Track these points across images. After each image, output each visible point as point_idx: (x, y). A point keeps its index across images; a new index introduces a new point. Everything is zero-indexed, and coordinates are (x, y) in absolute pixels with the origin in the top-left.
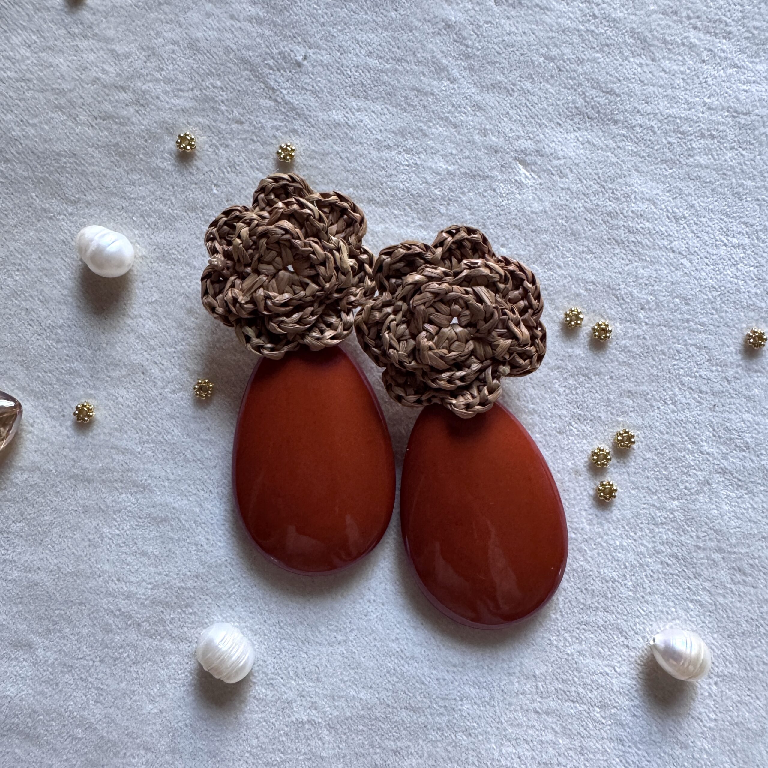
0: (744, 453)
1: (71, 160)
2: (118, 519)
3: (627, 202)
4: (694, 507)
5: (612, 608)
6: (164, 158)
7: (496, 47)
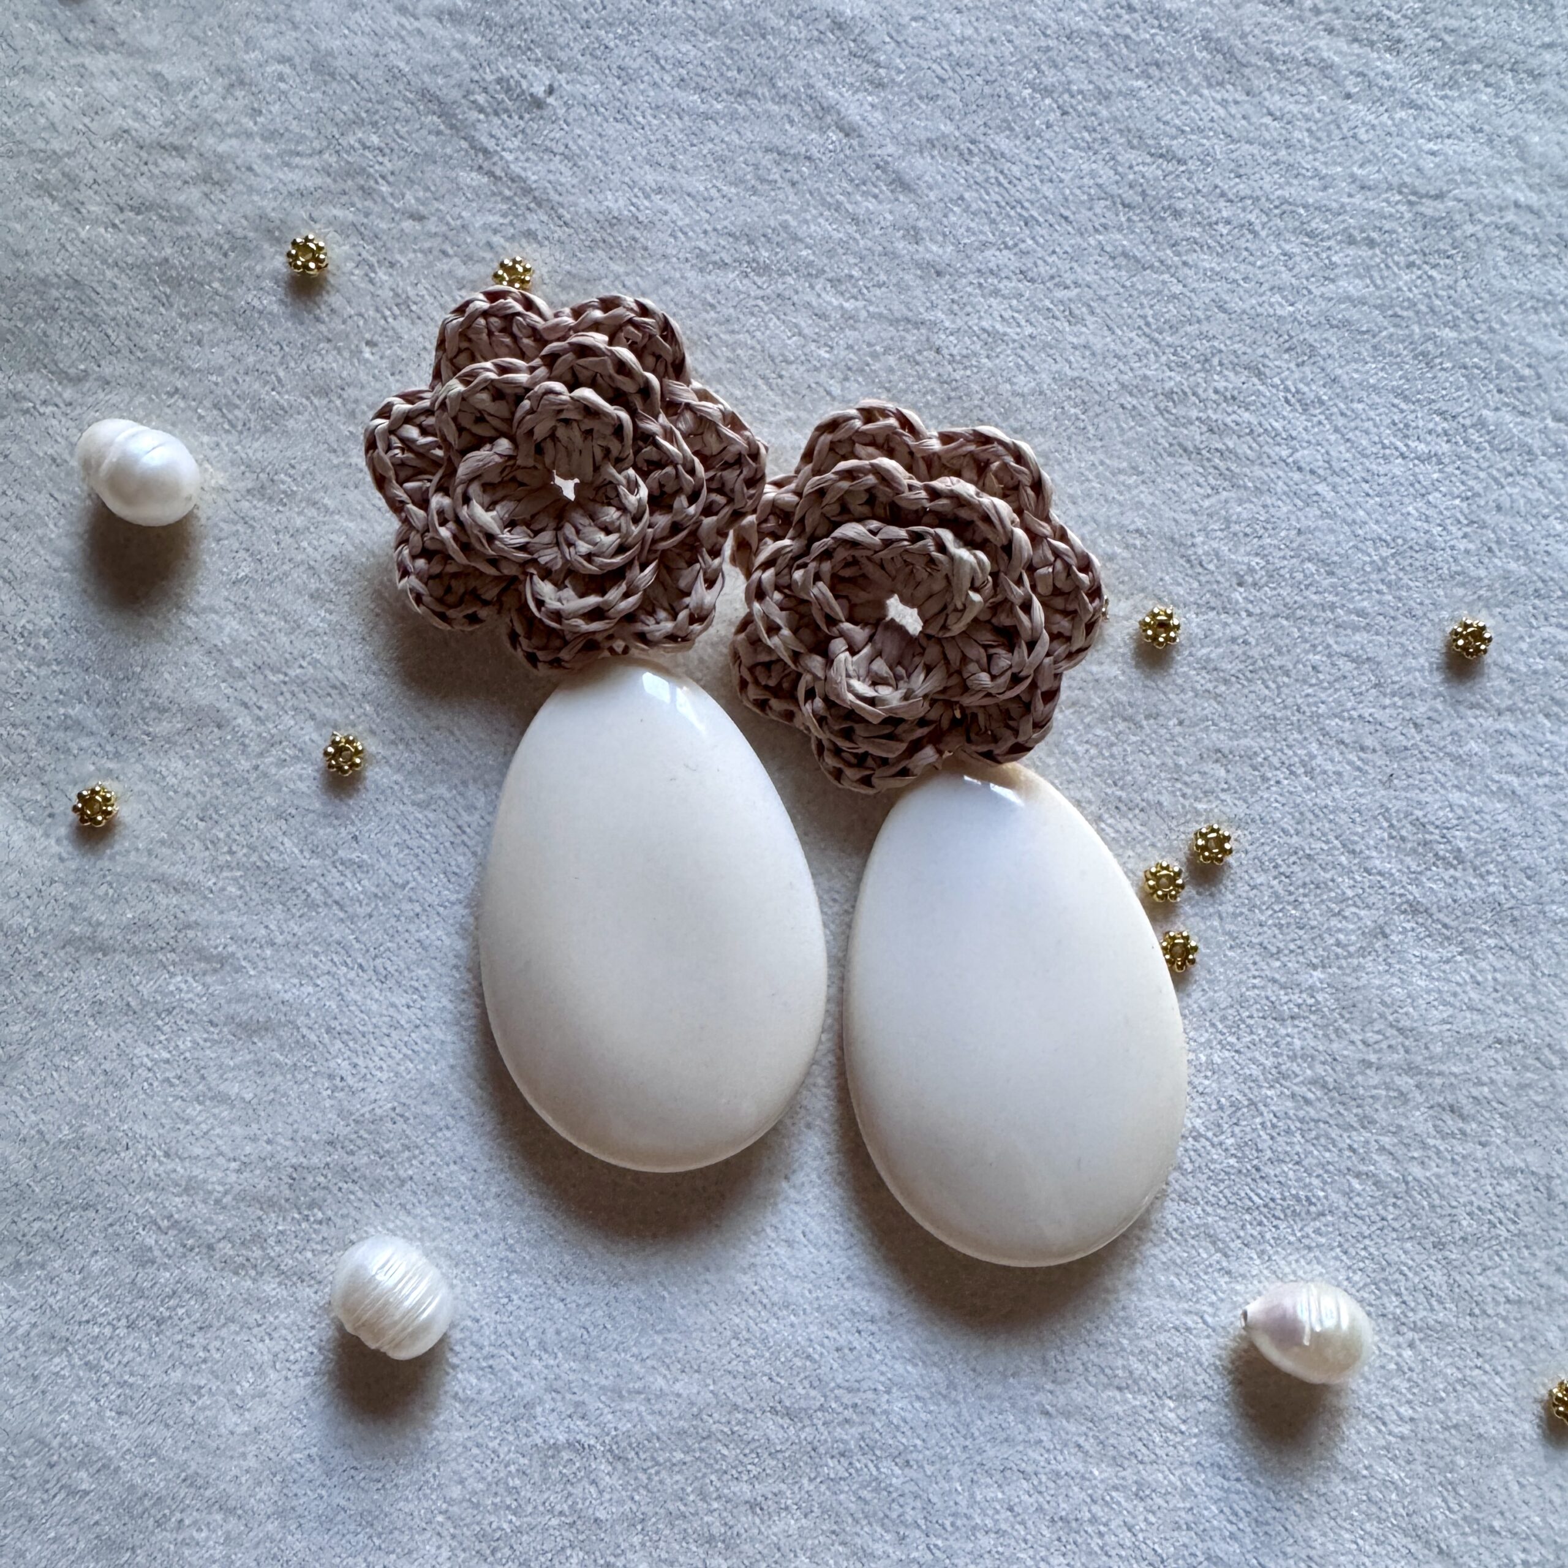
0: (1452, 871)
1: (70, 294)
2: (167, 1028)
3: (1204, 369)
4: (1356, 984)
5: (1195, 1192)
6: (262, 290)
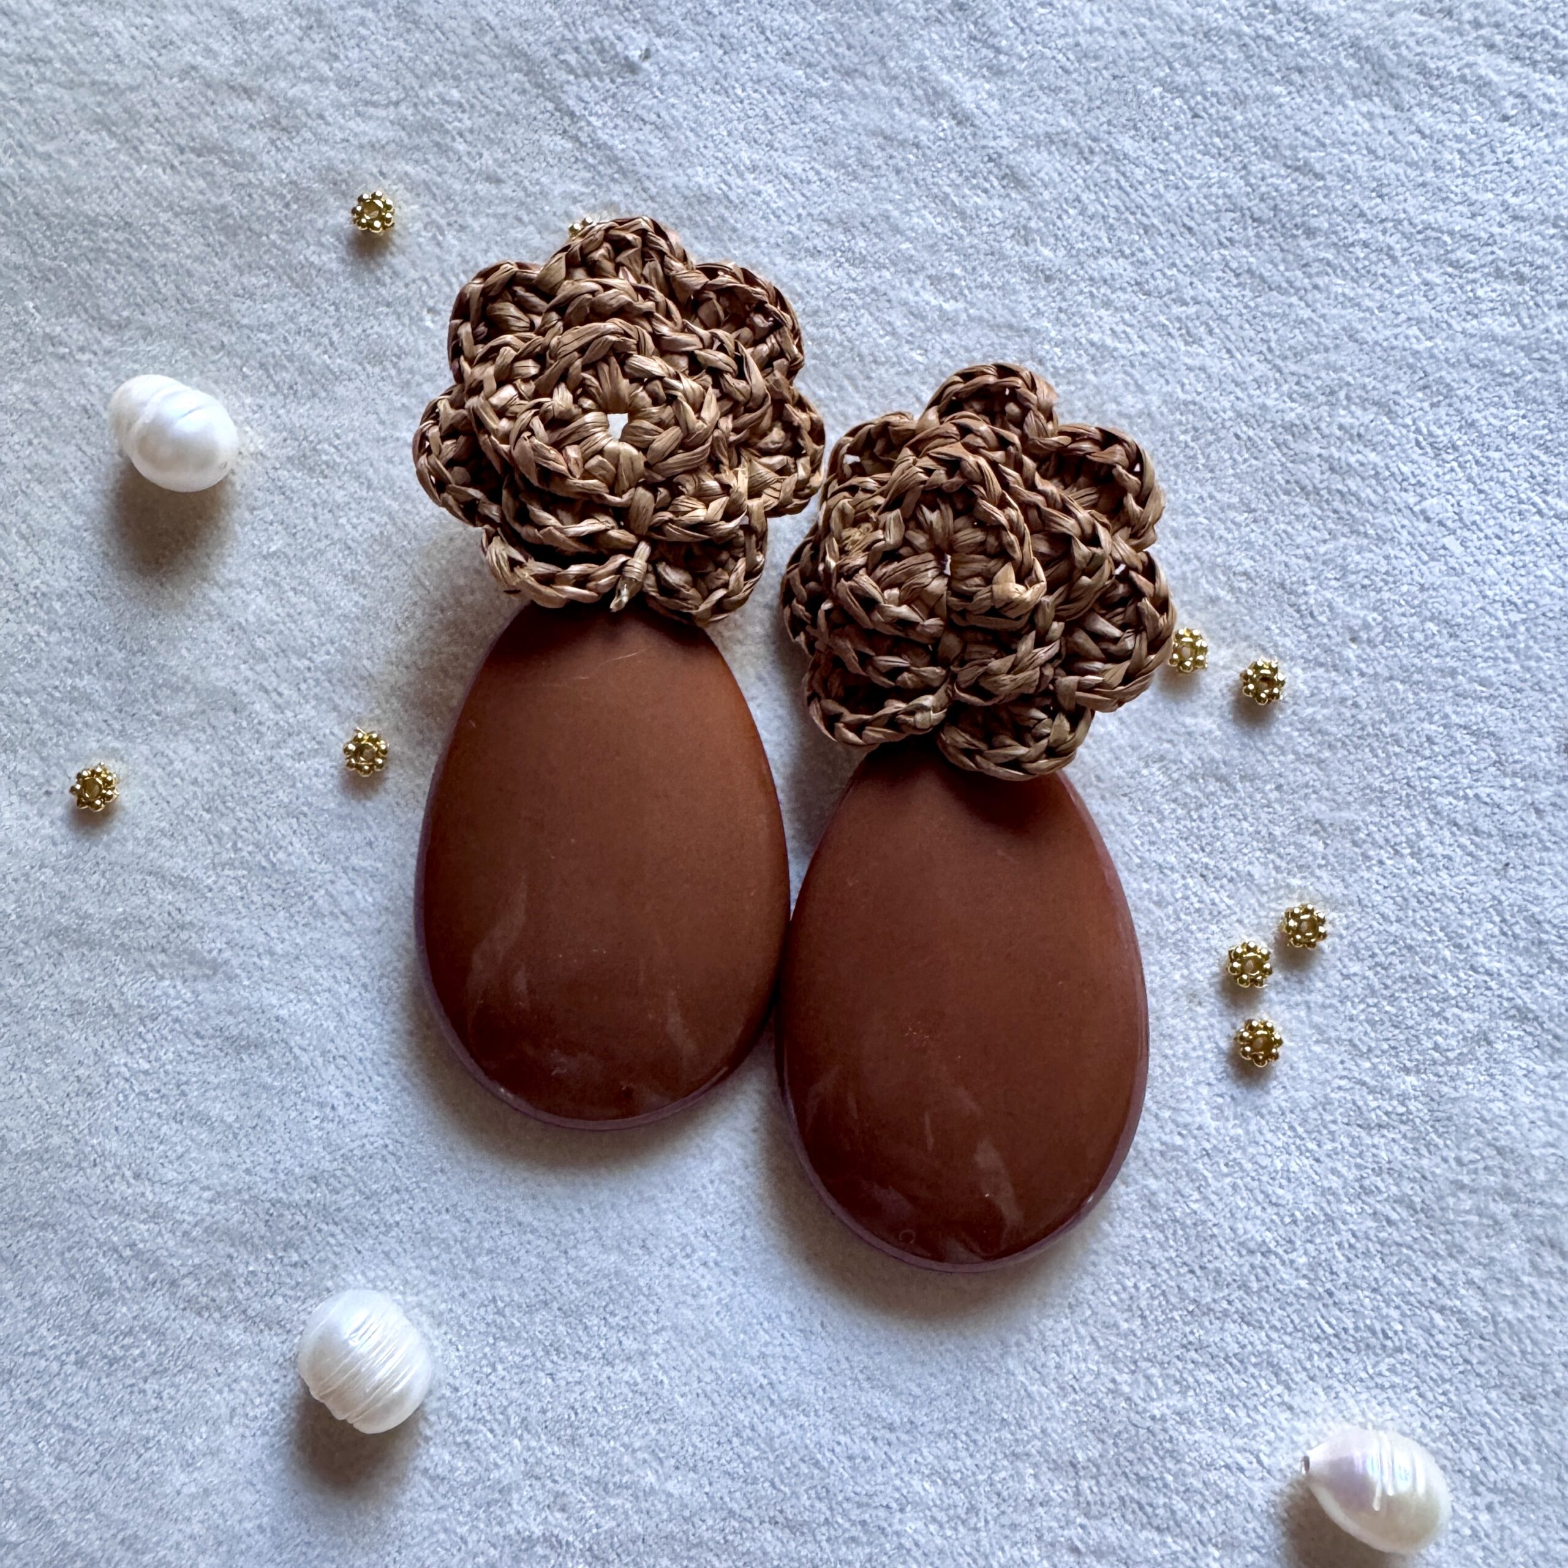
1: (120, 236)
2: (149, 1036)
3: (1330, 404)
4: (1454, 1094)
5: (1260, 1316)
6: (322, 245)
7: (1060, 56)
